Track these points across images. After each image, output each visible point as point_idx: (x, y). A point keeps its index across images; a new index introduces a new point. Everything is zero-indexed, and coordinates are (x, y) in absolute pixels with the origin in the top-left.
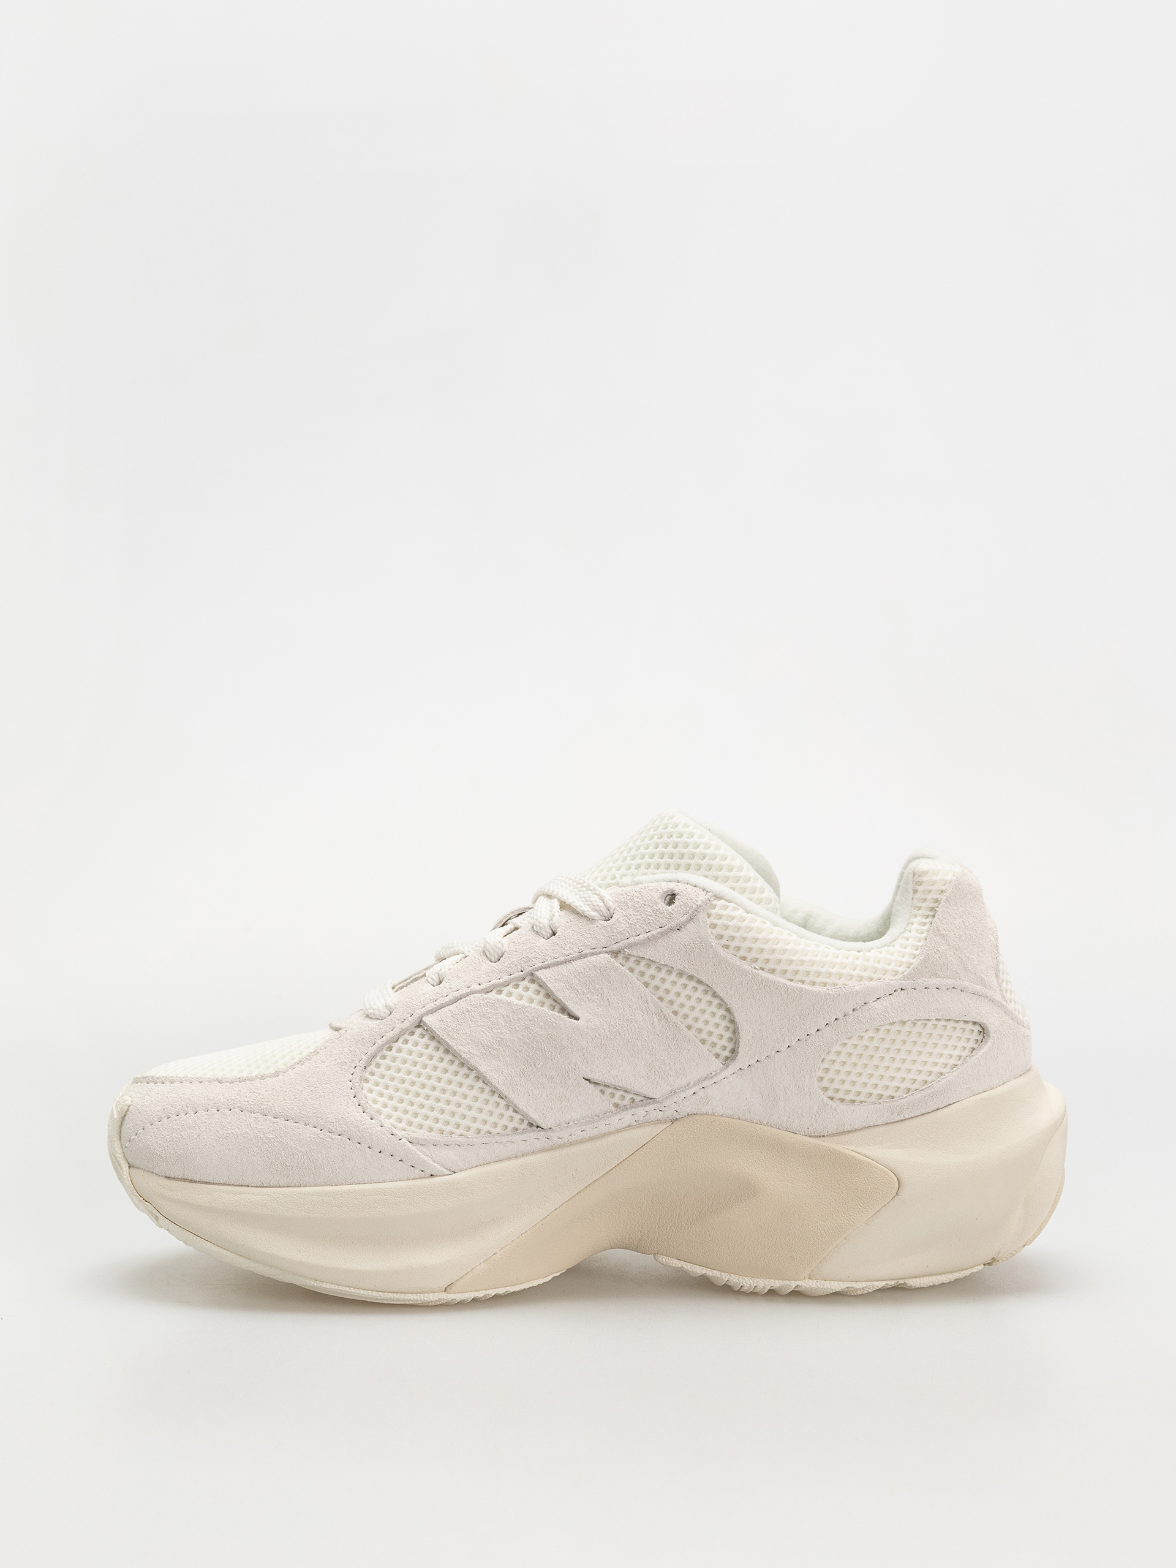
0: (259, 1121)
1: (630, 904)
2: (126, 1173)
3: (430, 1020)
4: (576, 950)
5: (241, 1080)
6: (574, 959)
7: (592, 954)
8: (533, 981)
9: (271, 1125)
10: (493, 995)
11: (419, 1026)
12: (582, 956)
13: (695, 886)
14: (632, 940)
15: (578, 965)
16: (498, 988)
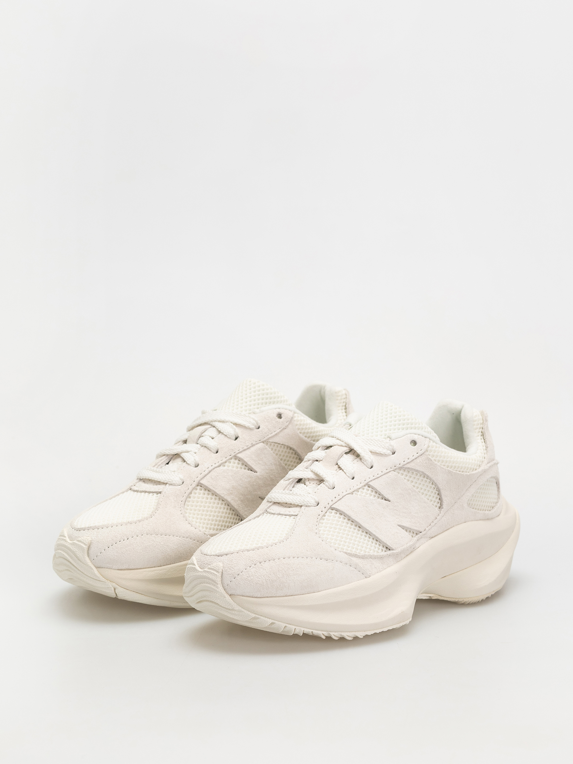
0: (156, 538)
1: (265, 420)
2: (96, 571)
3: (203, 482)
4: (251, 443)
5: (140, 521)
6: (250, 447)
7: (257, 444)
8: (236, 459)
9: (161, 539)
10: (221, 467)
11: (198, 486)
12: (253, 445)
13: (286, 409)
14: (270, 436)
15: (253, 449)
16: (223, 464)
